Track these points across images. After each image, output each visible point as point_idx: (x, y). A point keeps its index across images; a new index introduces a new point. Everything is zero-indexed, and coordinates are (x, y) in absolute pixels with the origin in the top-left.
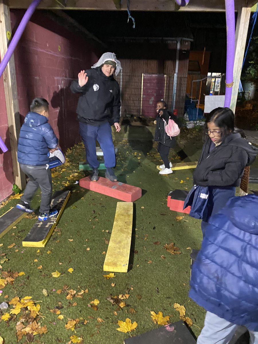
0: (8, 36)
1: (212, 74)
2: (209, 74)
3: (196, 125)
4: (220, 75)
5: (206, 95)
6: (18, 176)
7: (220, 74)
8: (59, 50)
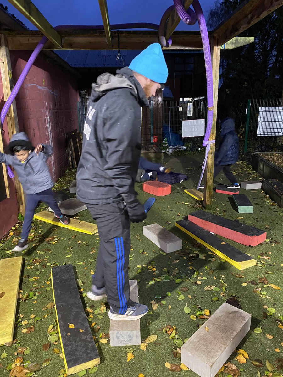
0: (10, 75)
1: (183, 99)
2: (181, 99)
3: (176, 150)
4: (191, 100)
5: (183, 120)
6: (22, 205)
7: (191, 98)
8: (44, 84)
